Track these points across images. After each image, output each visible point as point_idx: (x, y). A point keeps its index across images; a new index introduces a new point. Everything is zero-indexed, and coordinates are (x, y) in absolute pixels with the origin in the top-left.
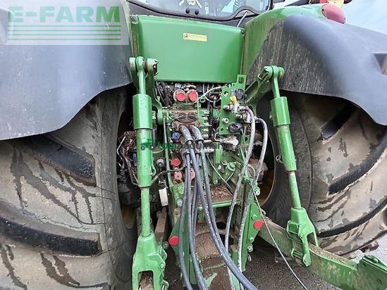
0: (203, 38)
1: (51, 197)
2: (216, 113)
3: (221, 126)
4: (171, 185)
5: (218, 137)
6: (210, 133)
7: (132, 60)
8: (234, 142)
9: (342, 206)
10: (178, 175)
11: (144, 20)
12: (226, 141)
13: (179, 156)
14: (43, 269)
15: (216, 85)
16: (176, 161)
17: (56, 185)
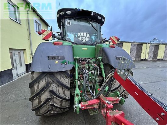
0: (87, 49)
1: (64, 79)
2: (89, 65)
3: (91, 68)
4: (80, 80)
5: (90, 71)
6: (88, 70)
7: (75, 57)
8: (94, 72)
9: (114, 85)
10: (82, 78)
11: (74, 45)
12: (92, 71)
13: (82, 74)
14: (62, 91)
15: (90, 58)
16: (81, 76)
17: (65, 77)
